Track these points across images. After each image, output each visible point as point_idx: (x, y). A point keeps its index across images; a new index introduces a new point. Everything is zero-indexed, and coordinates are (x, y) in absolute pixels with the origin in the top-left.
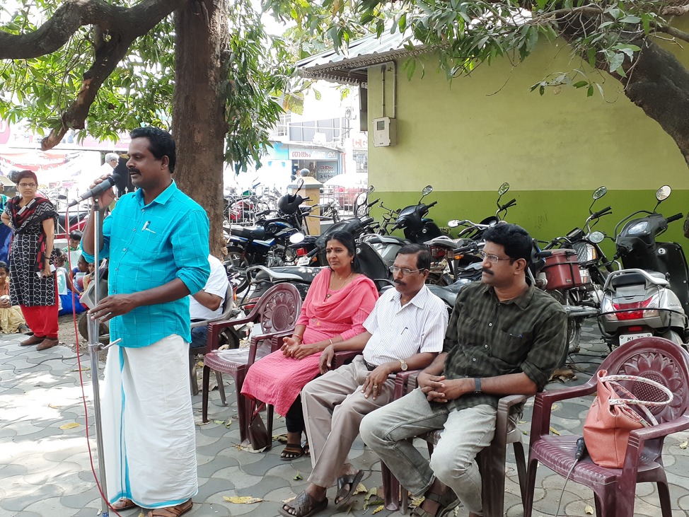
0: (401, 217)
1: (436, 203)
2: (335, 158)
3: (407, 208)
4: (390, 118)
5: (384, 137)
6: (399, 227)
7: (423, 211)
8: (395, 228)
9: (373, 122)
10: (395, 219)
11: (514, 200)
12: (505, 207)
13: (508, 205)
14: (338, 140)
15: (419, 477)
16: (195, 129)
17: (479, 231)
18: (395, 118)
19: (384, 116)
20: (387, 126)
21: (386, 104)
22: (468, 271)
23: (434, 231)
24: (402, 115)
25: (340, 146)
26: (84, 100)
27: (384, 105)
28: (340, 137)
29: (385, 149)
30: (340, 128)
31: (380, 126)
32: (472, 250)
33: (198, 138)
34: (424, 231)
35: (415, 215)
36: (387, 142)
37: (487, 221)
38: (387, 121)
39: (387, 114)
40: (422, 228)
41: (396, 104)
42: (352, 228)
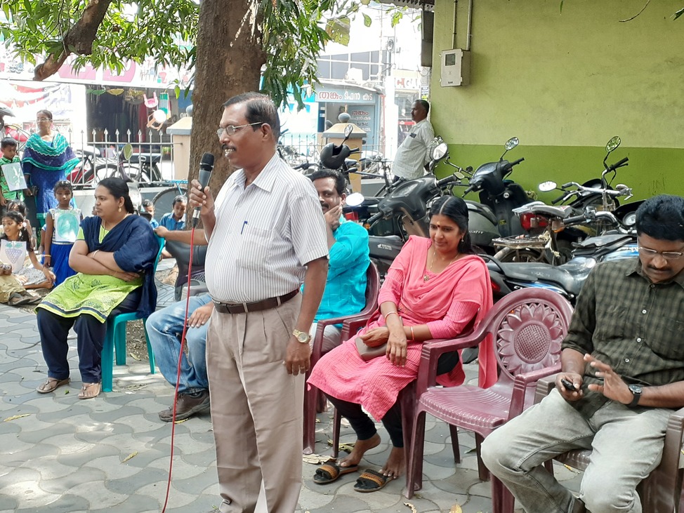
0: (479, 176)
1: (523, 159)
2: (372, 101)
3: (485, 166)
4: (462, 50)
5: (453, 74)
6: (475, 189)
7: (505, 170)
8: (469, 191)
9: (439, 55)
10: (469, 179)
11: (627, 160)
12: (613, 168)
13: (618, 165)
14: (375, 78)
16: (226, 58)
17: (580, 198)
18: (469, 50)
19: (455, 47)
20: (458, 60)
21: (458, 33)
22: (587, 248)
23: (520, 197)
24: (478, 48)
25: (380, 87)
26: (93, 17)
27: (455, 34)
28: (379, 75)
29: (455, 90)
30: (380, 63)
31: (450, 60)
32: (588, 221)
33: (229, 69)
34: (506, 195)
35: (495, 174)
36: (458, 81)
37: (590, 184)
38: (459, 54)
39: (459, 44)
40: (502, 190)
41: (471, 33)
42: (426, 188)
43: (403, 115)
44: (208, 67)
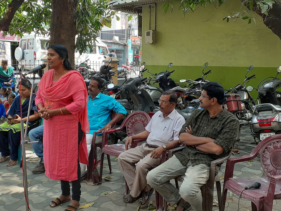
0: (158, 77)
1: (174, 71)
2: (123, 49)
3: (161, 73)
4: (153, 30)
5: (149, 39)
6: (157, 82)
7: (168, 75)
8: (155, 83)
9: (144, 32)
10: (155, 78)
11: (210, 71)
12: (206, 74)
13: (208, 73)
14: (124, 40)
15: (174, 197)
17: (194, 85)
18: (155, 30)
19: (150, 29)
20: (151, 34)
21: (151, 24)
22: (192, 103)
23: (173, 84)
24: (158, 29)
25: (126, 43)
27: (150, 24)
28: (125, 38)
29: (150, 45)
30: (126, 34)
31: (148, 34)
32: (193, 93)
33: (63, 37)
34: (168, 84)
35: (164, 76)
36: (151, 42)
37: (198, 80)
38: (151, 32)
39: (151, 28)
40: (167, 82)
41: (155, 24)
42: (137, 82)
43: (135, 53)
44: (55, 36)
